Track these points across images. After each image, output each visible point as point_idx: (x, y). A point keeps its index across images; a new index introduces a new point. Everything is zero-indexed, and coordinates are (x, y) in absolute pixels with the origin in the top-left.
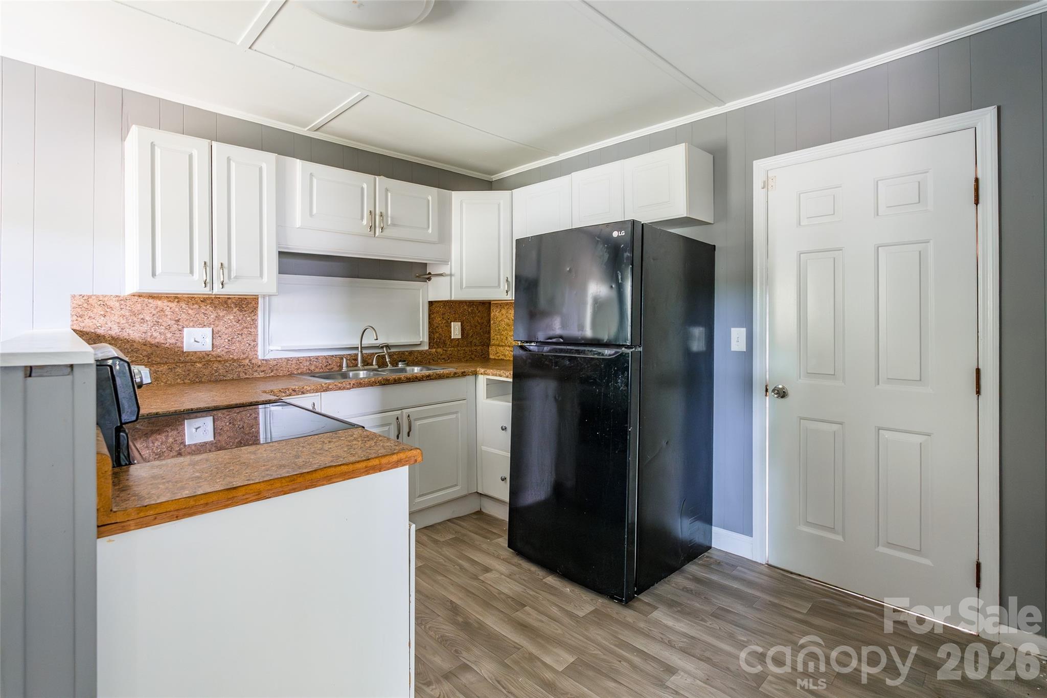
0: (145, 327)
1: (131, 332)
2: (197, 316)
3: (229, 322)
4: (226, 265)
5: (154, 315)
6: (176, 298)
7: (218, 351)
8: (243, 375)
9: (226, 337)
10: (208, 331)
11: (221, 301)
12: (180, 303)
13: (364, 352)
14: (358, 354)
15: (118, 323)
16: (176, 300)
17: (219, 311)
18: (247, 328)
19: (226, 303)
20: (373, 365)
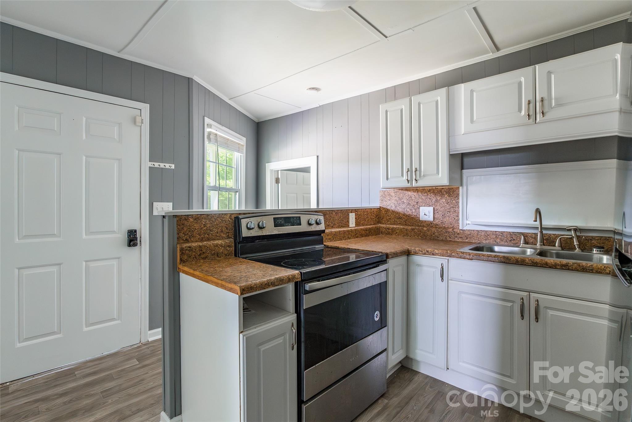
0: (404, 206)
1: (399, 208)
2: (426, 200)
3: (443, 203)
4: (418, 169)
5: (407, 199)
6: (417, 190)
7: (437, 222)
8: (449, 239)
9: (440, 213)
10: (431, 209)
11: (438, 191)
12: (418, 192)
13: (544, 232)
14: (538, 233)
15: (394, 204)
16: (417, 191)
17: (437, 197)
18: (453, 208)
19: (441, 191)
20: (554, 246)
